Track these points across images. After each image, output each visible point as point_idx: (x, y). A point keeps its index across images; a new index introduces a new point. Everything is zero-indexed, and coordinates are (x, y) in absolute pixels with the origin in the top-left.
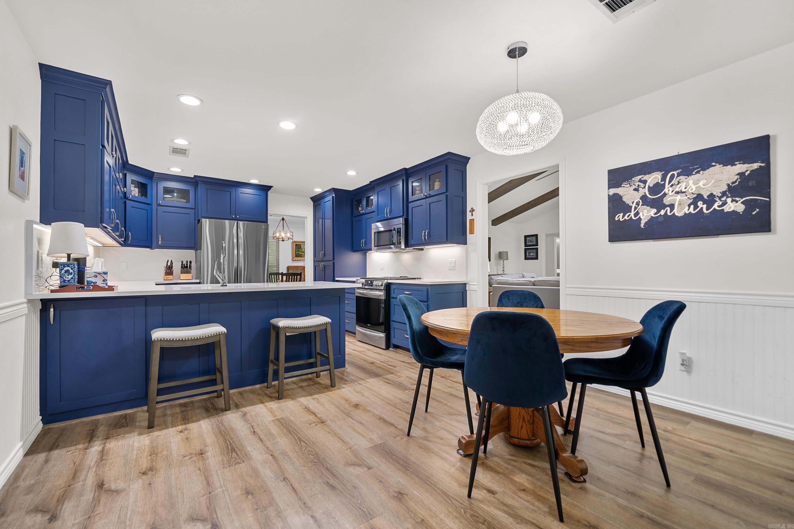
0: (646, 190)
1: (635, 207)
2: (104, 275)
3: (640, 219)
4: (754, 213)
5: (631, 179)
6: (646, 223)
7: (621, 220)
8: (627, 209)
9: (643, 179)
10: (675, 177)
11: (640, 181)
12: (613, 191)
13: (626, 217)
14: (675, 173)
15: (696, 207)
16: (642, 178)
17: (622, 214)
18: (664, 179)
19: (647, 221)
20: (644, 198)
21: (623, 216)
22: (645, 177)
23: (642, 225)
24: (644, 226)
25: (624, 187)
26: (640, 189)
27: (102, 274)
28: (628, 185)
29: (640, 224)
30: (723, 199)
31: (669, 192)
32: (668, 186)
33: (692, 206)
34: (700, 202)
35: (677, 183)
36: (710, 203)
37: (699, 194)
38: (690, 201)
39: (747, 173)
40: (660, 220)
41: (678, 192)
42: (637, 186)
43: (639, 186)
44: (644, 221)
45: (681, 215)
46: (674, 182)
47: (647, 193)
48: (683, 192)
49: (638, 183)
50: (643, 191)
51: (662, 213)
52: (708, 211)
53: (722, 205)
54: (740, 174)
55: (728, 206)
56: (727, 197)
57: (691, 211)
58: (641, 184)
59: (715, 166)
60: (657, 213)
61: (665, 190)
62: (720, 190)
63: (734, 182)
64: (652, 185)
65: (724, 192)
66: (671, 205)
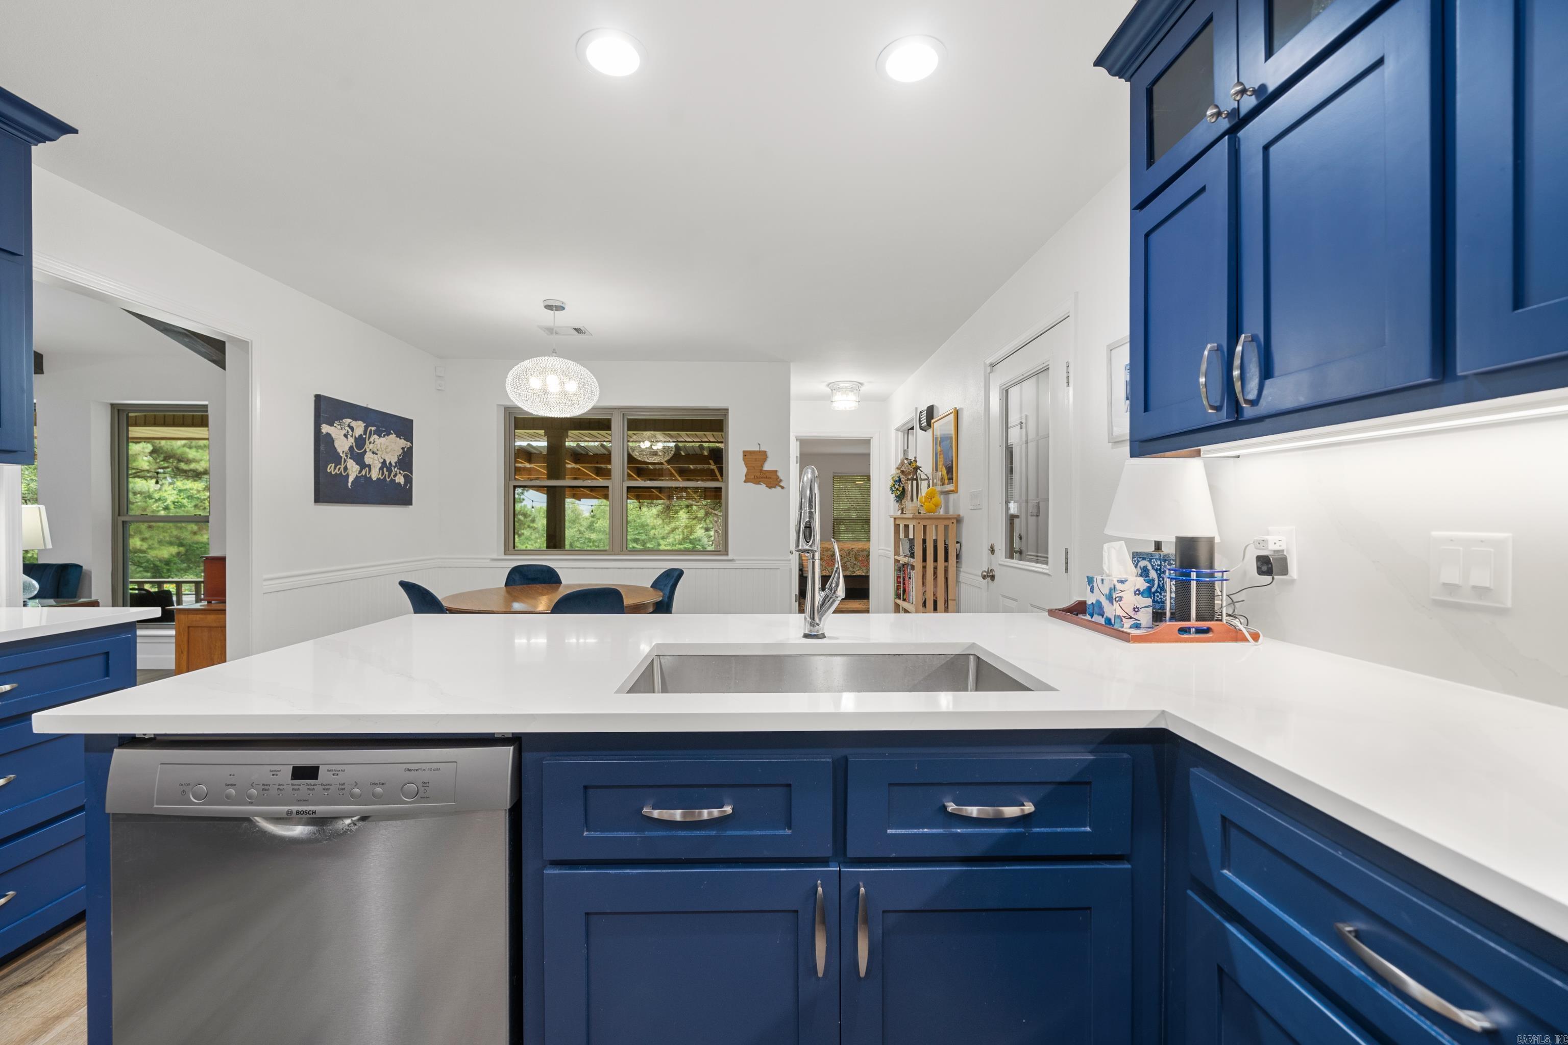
0: (353, 441)
1: (345, 459)
2: (1121, 615)
3: (348, 476)
4: (407, 487)
5: (342, 420)
6: (353, 482)
7: (333, 473)
8: (337, 459)
9: (351, 425)
10: (373, 434)
11: (349, 426)
12: (325, 428)
13: (337, 470)
14: (373, 429)
15: (383, 473)
16: (351, 423)
17: (334, 465)
18: (365, 433)
19: (353, 480)
20: (351, 448)
21: (335, 468)
22: (354, 424)
23: (350, 484)
24: (351, 486)
25: (336, 427)
26: (349, 436)
27: (1124, 617)
28: (339, 427)
29: (348, 482)
30: (396, 469)
31: (368, 450)
32: (367, 442)
33: (381, 471)
34: (385, 469)
35: (373, 442)
36: (390, 471)
37: (384, 460)
38: (380, 465)
39: (406, 449)
40: (362, 480)
41: (373, 453)
42: (346, 431)
43: (348, 432)
44: (351, 479)
45: (375, 479)
46: (372, 440)
47: (354, 444)
48: (377, 454)
49: (347, 428)
50: (351, 440)
51: (363, 473)
52: (389, 478)
53: (395, 475)
54: (403, 449)
55: (397, 477)
56: (398, 469)
57: (380, 476)
58: (350, 430)
59: (392, 434)
60: (360, 472)
61: (366, 446)
62: (394, 460)
63: (400, 455)
64: (357, 436)
65: (396, 463)
66: (369, 466)
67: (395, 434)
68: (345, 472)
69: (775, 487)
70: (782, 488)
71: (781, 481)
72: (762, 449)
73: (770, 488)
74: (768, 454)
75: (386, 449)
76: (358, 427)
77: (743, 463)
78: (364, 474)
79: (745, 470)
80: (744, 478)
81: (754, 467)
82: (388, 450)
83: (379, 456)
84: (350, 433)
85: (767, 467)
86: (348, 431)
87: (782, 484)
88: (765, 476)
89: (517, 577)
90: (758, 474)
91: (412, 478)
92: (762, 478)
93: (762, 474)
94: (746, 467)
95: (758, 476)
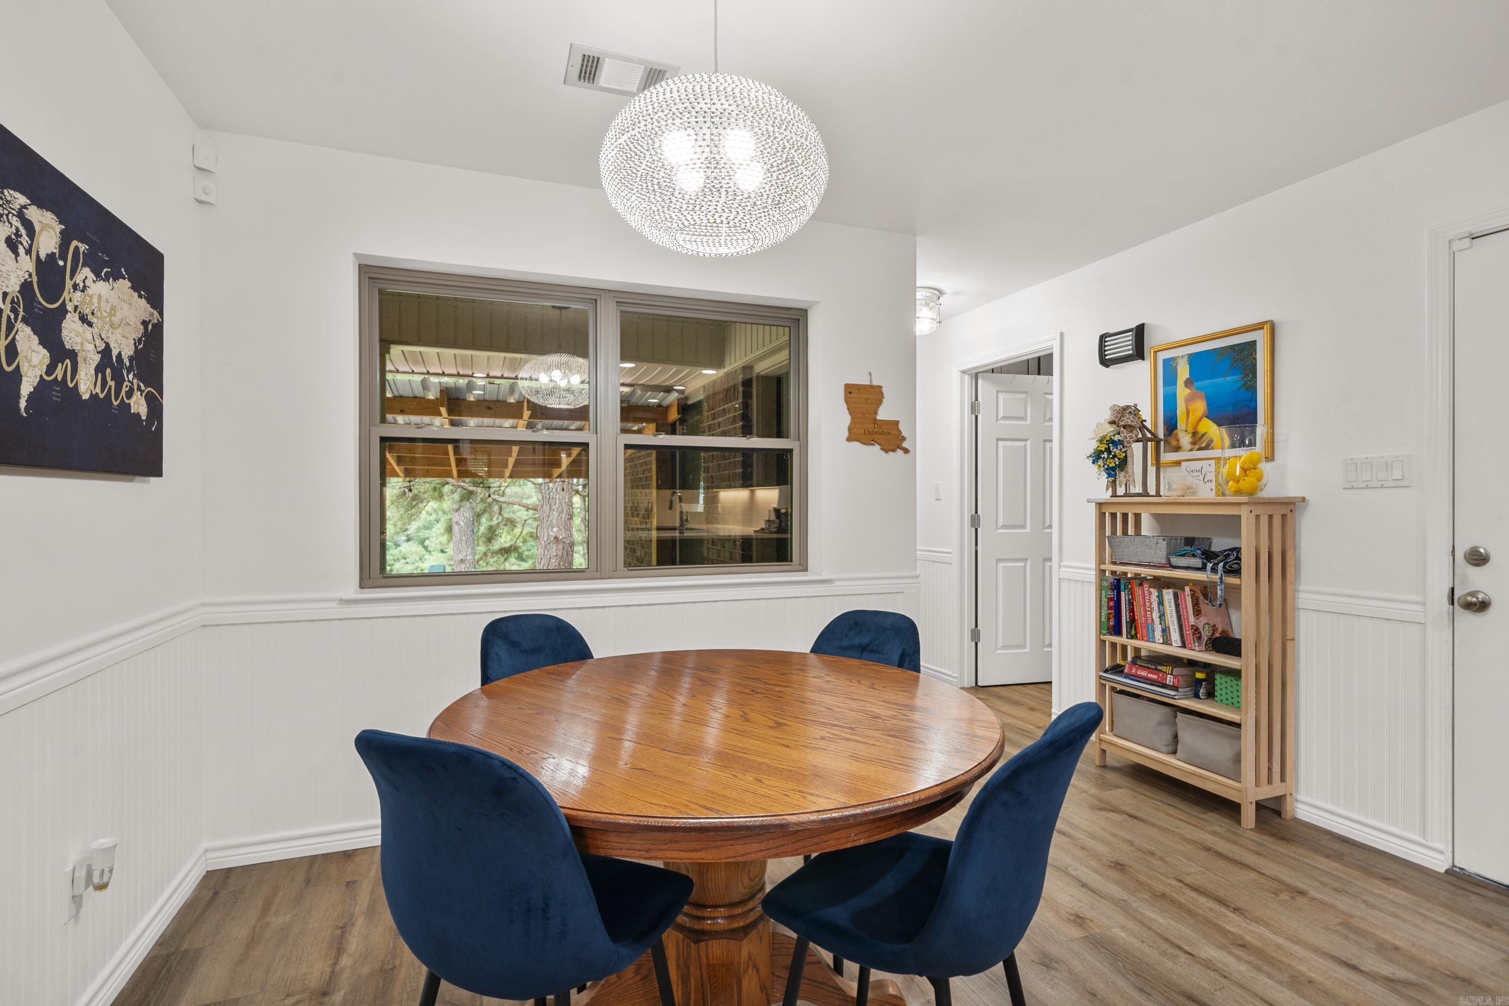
0: (31, 267)
1: (9, 318)
3: (17, 375)
4: (153, 428)
6: (31, 395)
9: (30, 214)
10: (80, 264)
11: (21, 215)
14: (81, 247)
15: (104, 383)
16: (26, 209)
18: (63, 253)
19: (32, 390)
20: (26, 287)
22: (34, 214)
23: (23, 404)
24: (26, 409)
26: (22, 249)
29: (18, 396)
30: (131, 376)
31: (70, 307)
32: (69, 284)
33: (100, 375)
34: (108, 371)
35: (81, 285)
36: (119, 380)
37: (107, 345)
38: (97, 358)
39: (150, 327)
40: (56, 396)
41: (83, 319)
42: (14, 230)
43: (18, 234)
44: (26, 388)
45: (86, 396)
46: (79, 279)
47: (35, 279)
48: (90, 324)
49: (16, 222)
50: (27, 264)
51: (59, 373)
52: (116, 400)
53: (130, 394)
54: (145, 323)
55: (134, 398)
56: (134, 375)
57: (98, 390)
58: (23, 231)
59: (124, 278)
60: (51, 369)
61: (65, 294)
62: (128, 351)
63: (140, 340)
64: (43, 256)
65: (131, 359)
66: (73, 355)
67: (129, 281)
68: (9, 365)
69: (893, 451)
70: (906, 451)
71: (904, 439)
72: (875, 383)
73: (886, 451)
74: (884, 390)
75: (110, 315)
76: (45, 227)
77: (845, 406)
78: (59, 379)
79: (847, 419)
80: (846, 434)
81: (864, 414)
82: (116, 320)
83: (95, 330)
84: (25, 239)
85: (883, 414)
86: (17, 230)
87: (905, 445)
88: (881, 430)
89: (500, 649)
90: (870, 427)
91: (162, 405)
92: (876, 433)
93: (876, 425)
94: (850, 413)
95: (871, 430)
